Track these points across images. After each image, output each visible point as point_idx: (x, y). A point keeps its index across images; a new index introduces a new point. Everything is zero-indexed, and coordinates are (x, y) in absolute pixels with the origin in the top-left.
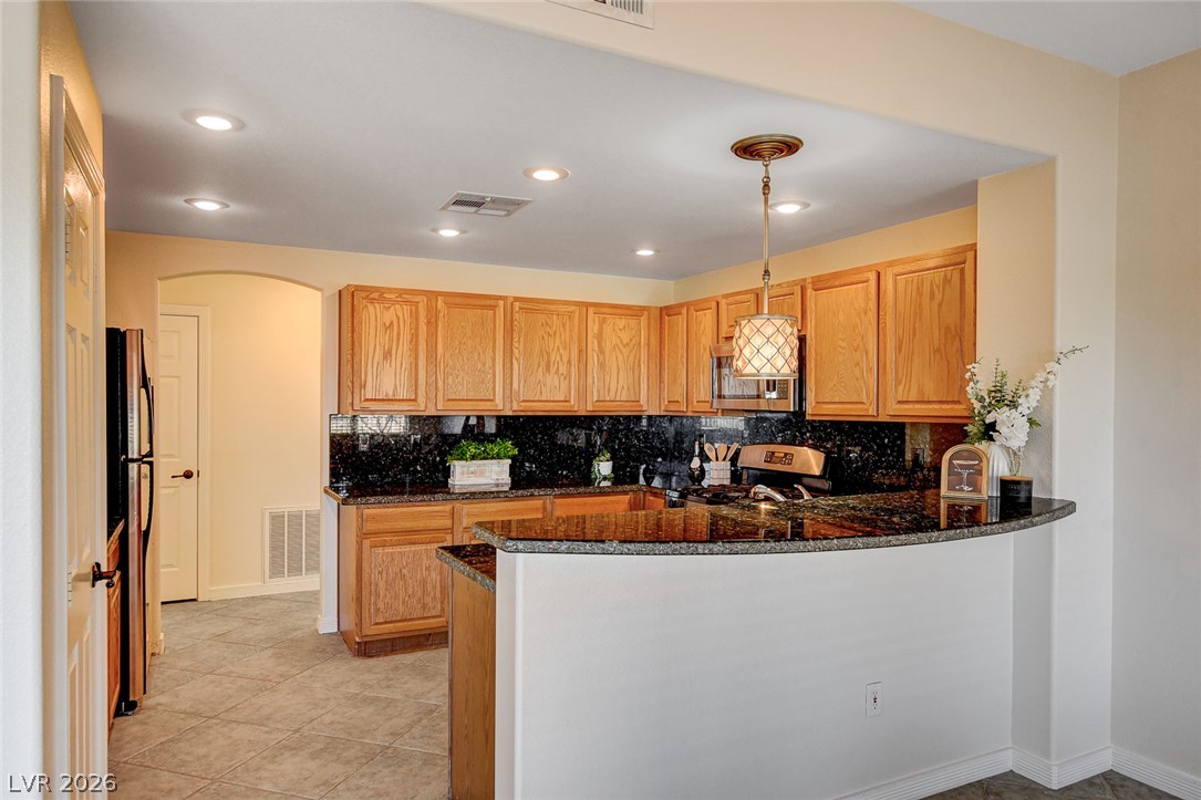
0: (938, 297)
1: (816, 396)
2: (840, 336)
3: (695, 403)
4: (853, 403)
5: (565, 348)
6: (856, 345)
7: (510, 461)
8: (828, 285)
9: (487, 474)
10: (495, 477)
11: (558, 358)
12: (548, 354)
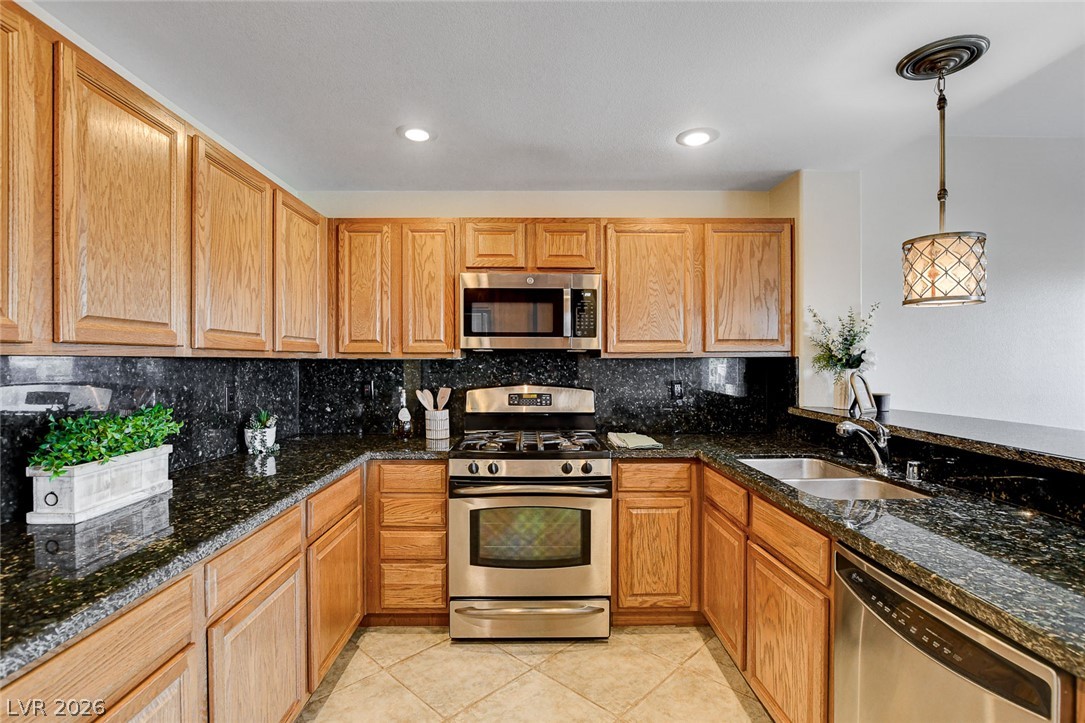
0: (758, 255)
1: (618, 335)
2: (651, 278)
3: (411, 343)
4: (667, 341)
5: (257, 247)
6: (671, 289)
7: (169, 448)
8: (636, 229)
9: (134, 484)
10: (147, 485)
11: (250, 262)
12: (240, 251)
